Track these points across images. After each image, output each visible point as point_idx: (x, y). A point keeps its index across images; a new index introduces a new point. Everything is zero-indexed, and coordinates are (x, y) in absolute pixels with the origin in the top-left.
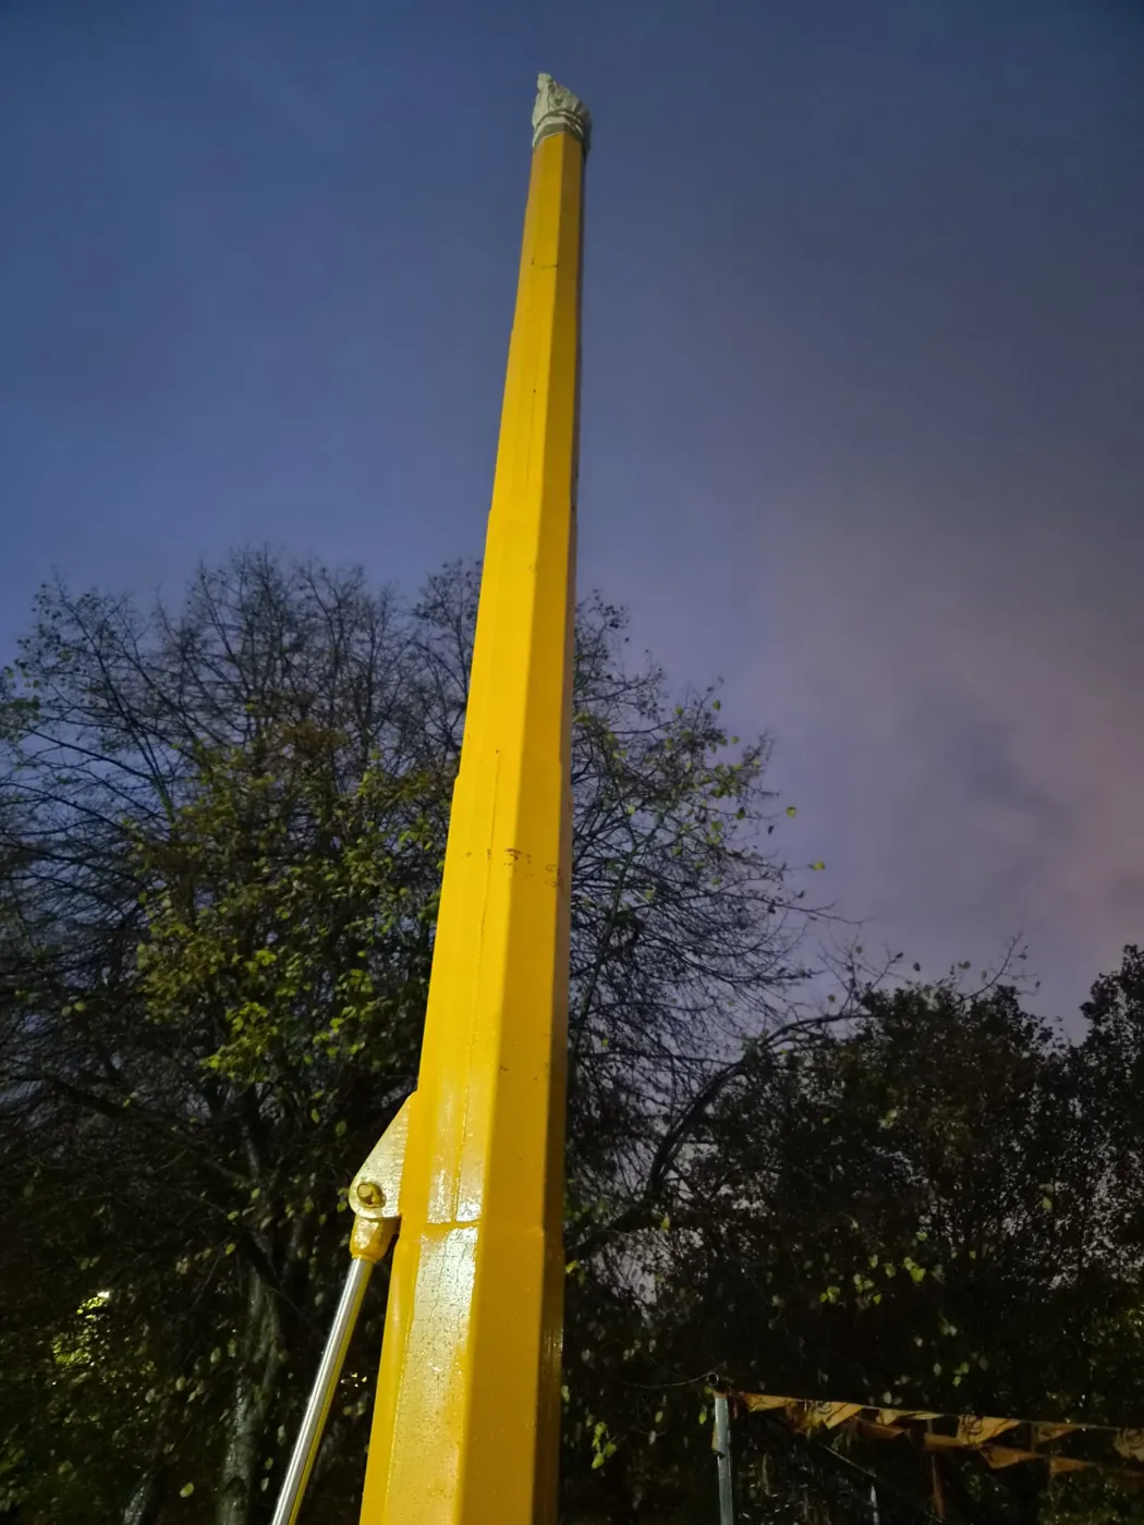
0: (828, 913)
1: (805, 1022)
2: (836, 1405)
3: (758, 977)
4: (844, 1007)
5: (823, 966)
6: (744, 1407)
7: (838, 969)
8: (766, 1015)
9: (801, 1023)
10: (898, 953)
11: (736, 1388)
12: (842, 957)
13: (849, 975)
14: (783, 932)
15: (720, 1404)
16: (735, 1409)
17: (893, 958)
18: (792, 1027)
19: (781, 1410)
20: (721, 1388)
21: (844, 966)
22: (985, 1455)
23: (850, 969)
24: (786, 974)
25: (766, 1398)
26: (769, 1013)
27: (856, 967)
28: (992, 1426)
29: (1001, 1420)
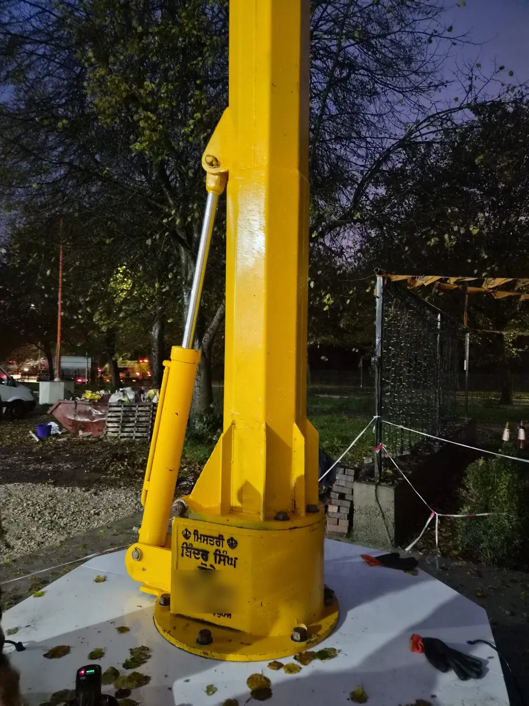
0: (464, 39)
1: (441, 113)
2: (430, 277)
3: (417, 88)
4: (462, 103)
5: (454, 78)
6: (389, 280)
7: (463, 79)
8: (419, 110)
9: (438, 114)
10: (501, 65)
11: (387, 273)
12: (466, 71)
13: (469, 82)
14: (435, 58)
15: (380, 279)
16: (385, 281)
17: (497, 70)
18: (433, 116)
19: (405, 281)
20: (380, 273)
21: (468, 77)
22: (493, 295)
23: (471, 79)
24: (433, 84)
25: (399, 276)
26: (420, 109)
27: (474, 77)
28: (500, 281)
29: (503, 279)
